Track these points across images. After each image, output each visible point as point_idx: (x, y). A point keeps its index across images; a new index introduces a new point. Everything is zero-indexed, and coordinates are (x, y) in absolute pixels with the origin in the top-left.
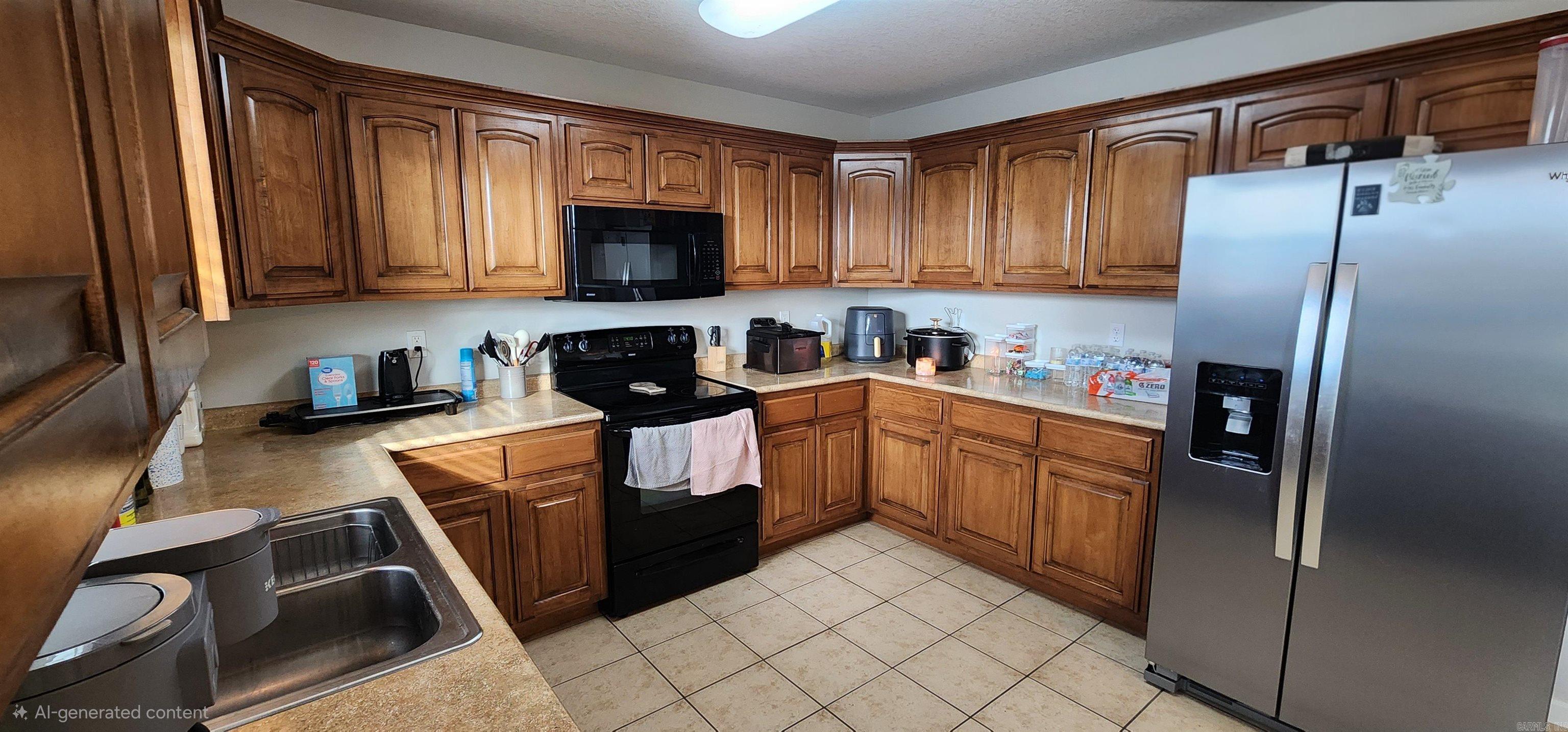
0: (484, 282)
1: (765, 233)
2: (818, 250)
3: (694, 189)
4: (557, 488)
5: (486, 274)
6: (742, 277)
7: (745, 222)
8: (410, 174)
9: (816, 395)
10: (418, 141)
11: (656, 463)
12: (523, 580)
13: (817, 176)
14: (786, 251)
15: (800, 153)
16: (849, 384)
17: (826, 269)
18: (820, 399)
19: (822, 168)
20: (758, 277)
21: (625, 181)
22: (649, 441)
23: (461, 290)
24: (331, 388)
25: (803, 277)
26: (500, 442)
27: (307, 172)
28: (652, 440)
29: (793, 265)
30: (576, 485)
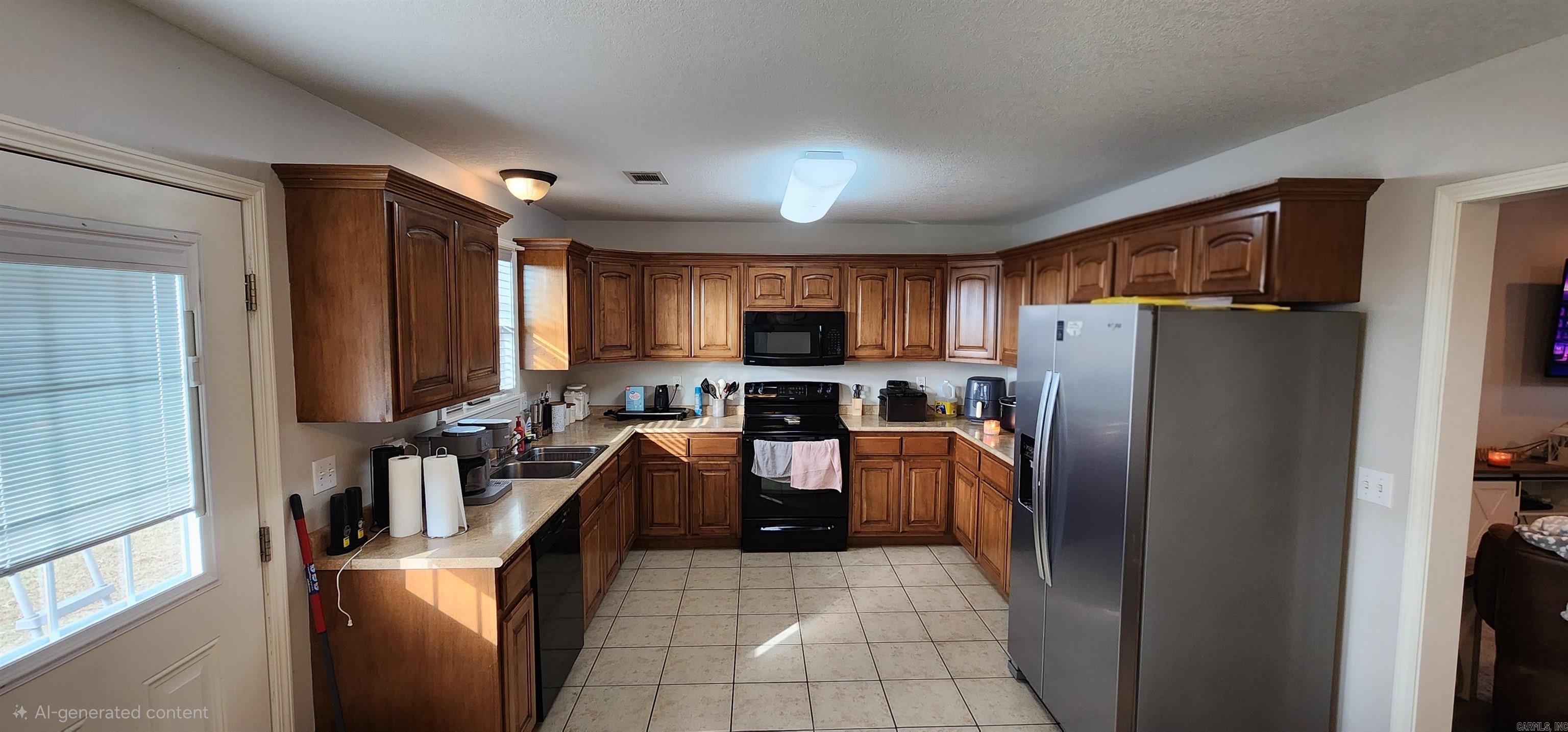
0: (699, 353)
1: (883, 322)
2: (930, 334)
3: (827, 296)
4: (715, 466)
5: (700, 349)
6: (861, 353)
7: (866, 316)
8: (668, 300)
9: (902, 439)
10: (673, 284)
11: (767, 462)
12: (694, 513)
13: (931, 281)
14: (901, 334)
15: (916, 266)
16: (935, 434)
17: (938, 347)
18: (904, 441)
19: (935, 274)
20: (876, 352)
21: (781, 295)
22: (763, 448)
23: (688, 357)
24: (633, 401)
25: (916, 353)
26: (687, 437)
27: (623, 304)
28: (765, 448)
29: (907, 344)
30: (725, 467)
